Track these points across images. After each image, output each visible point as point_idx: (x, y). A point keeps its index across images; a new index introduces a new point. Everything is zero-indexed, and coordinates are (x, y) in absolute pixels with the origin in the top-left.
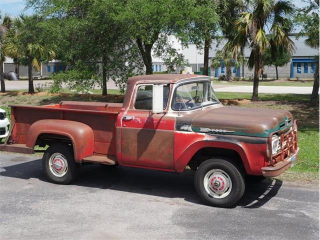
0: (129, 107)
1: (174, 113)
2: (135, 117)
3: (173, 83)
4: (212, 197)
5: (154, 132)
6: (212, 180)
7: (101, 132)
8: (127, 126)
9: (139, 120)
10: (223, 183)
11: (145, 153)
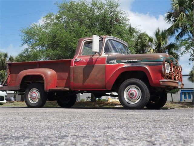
0: (78, 55)
1: (105, 54)
2: (82, 59)
3: (105, 38)
4: (129, 103)
5: (94, 66)
6: (129, 92)
7: (61, 73)
8: (77, 65)
9: (85, 61)
10: (136, 93)
11: (88, 80)
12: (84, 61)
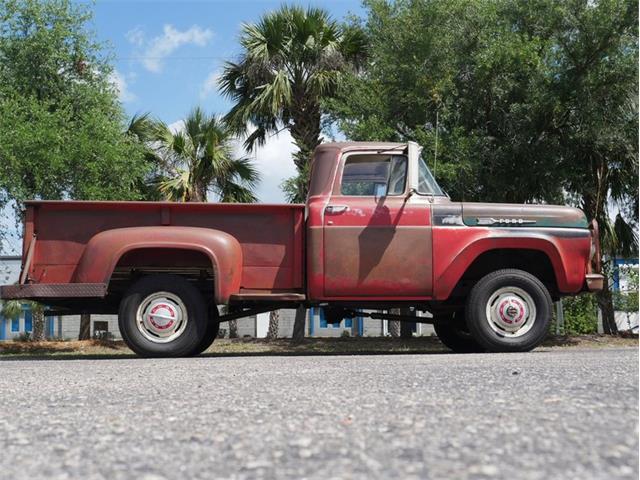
1: (422, 199)
2: (351, 207)
4: (503, 337)
5: (393, 231)
8: (335, 224)
10: (522, 309)
11: (375, 270)
12: (358, 214)
